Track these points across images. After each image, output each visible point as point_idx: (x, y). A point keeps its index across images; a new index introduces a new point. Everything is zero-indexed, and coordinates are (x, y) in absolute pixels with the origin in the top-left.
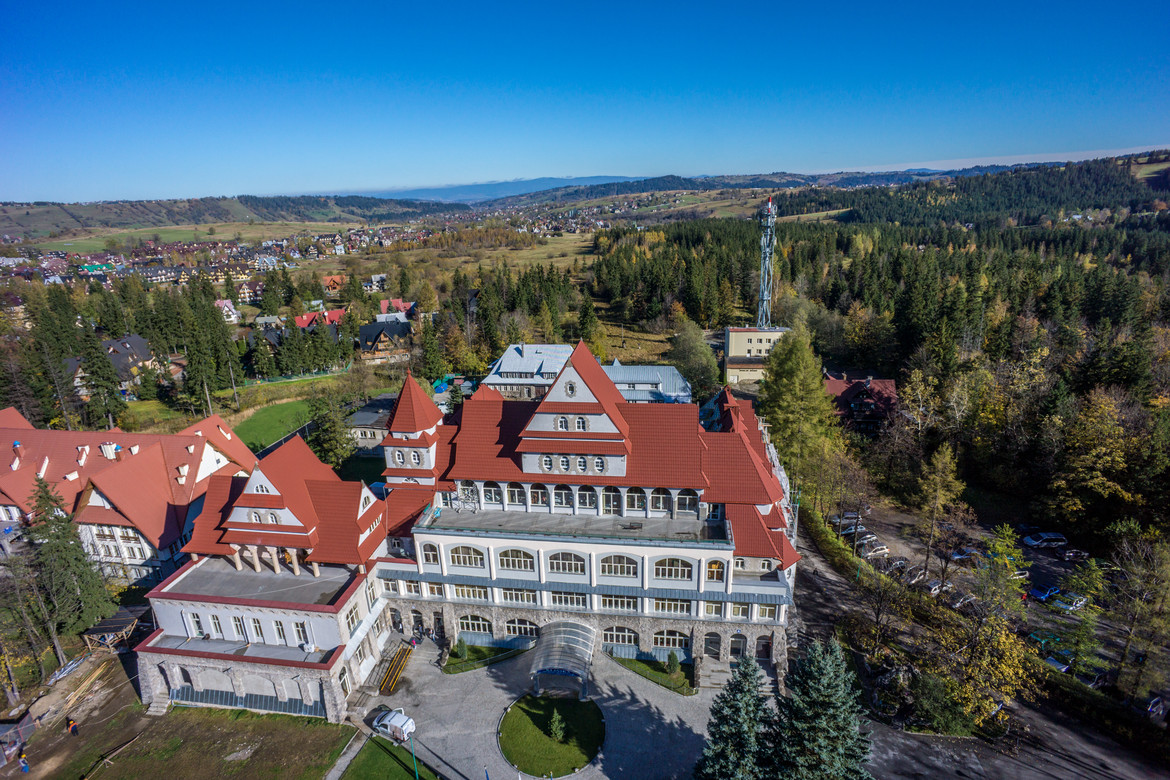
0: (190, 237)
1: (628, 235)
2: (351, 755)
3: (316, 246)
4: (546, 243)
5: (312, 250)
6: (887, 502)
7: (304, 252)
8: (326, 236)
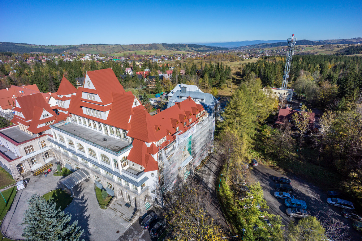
1: (270, 58)
2: (5, 189)
3: (173, 57)
7: (169, 59)
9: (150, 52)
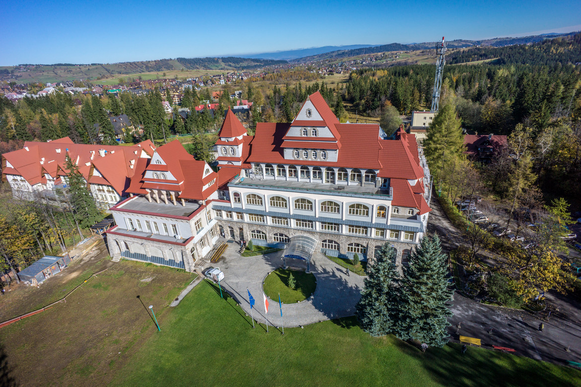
0: (155, 78)
1: (367, 72)
2: (194, 285)
3: (211, 80)
4: (325, 78)
5: (210, 82)
6: (492, 197)
7: (206, 83)
8: (217, 76)
9: (164, 75)
